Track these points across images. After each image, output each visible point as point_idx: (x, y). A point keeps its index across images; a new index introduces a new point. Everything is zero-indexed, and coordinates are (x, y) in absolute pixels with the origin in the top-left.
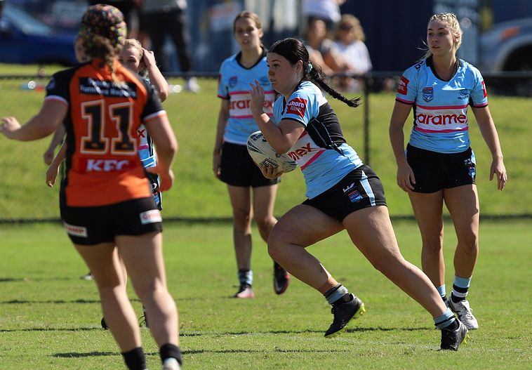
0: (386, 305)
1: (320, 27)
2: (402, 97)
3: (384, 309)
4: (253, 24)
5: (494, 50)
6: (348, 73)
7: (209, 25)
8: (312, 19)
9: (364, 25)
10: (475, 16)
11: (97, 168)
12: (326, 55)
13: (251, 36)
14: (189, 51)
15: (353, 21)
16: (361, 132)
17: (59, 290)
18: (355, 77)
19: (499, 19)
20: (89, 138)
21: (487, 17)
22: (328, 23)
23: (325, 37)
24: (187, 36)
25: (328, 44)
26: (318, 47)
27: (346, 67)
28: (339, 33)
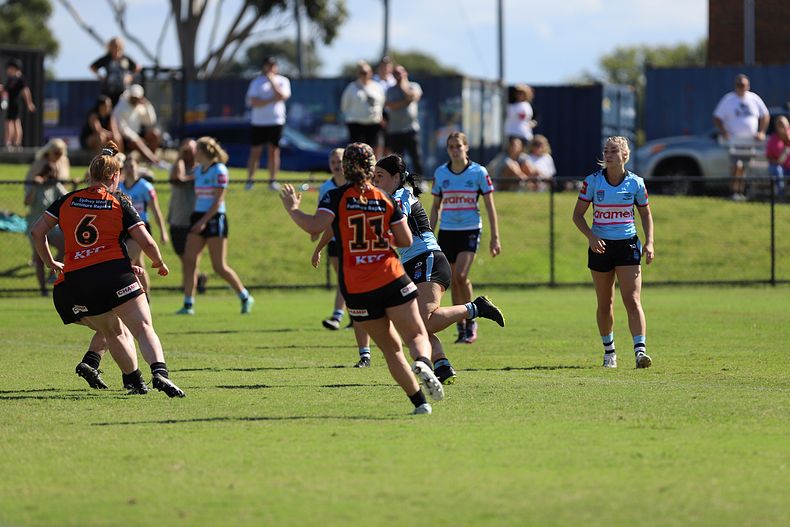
0: (566, 348)
1: (518, 144)
2: (583, 196)
3: (565, 351)
4: (461, 143)
5: (646, 161)
6: (538, 178)
7: (436, 143)
8: (512, 138)
9: (550, 142)
10: (632, 135)
11: (363, 262)
12: (522, 164)
13: (460, 151)
14: (421, 162)
15: (543, 139)
16: (547, 222)
17: (326, 337)
18: (544, 181)
19: (650, 138)
20: (354, 241)
21: (641, 136)
22: (524, 141)
23: (522, 151)
24: (420, 151)
25: (524, 156)
26: (516, 159)
27: (537, 174)
28: (533, 148)
